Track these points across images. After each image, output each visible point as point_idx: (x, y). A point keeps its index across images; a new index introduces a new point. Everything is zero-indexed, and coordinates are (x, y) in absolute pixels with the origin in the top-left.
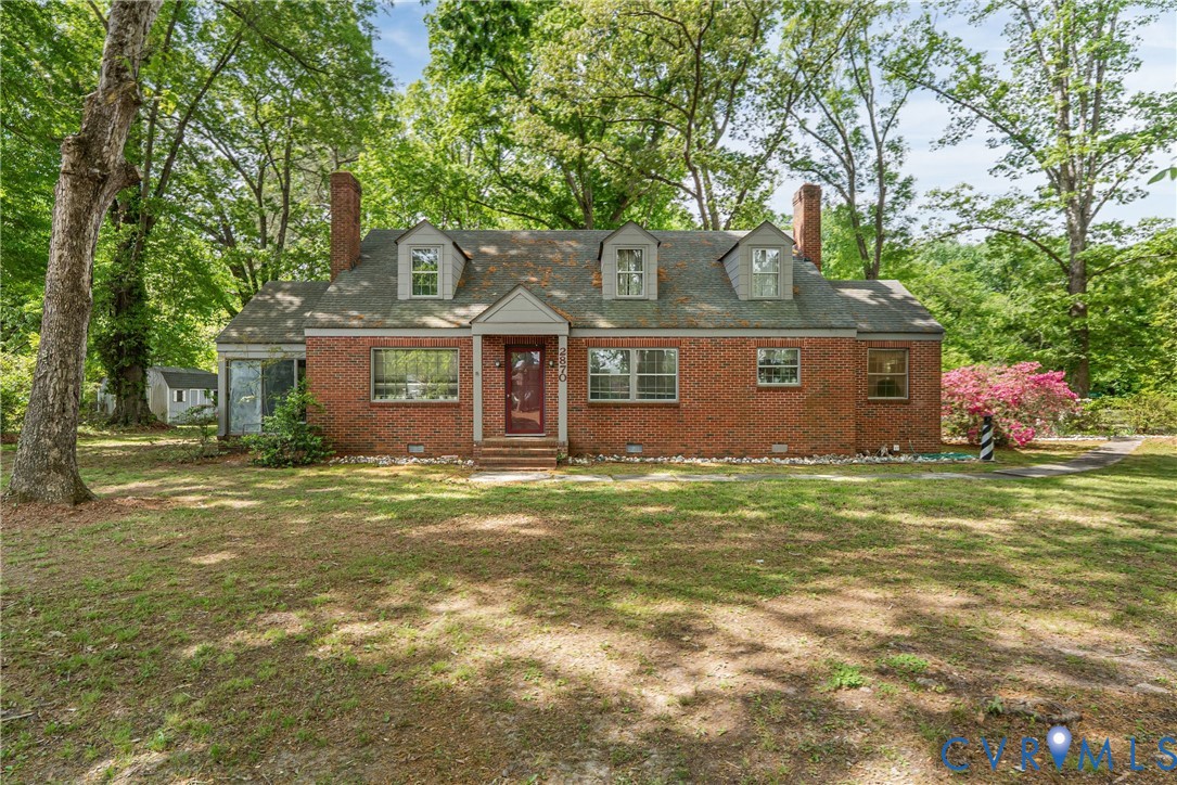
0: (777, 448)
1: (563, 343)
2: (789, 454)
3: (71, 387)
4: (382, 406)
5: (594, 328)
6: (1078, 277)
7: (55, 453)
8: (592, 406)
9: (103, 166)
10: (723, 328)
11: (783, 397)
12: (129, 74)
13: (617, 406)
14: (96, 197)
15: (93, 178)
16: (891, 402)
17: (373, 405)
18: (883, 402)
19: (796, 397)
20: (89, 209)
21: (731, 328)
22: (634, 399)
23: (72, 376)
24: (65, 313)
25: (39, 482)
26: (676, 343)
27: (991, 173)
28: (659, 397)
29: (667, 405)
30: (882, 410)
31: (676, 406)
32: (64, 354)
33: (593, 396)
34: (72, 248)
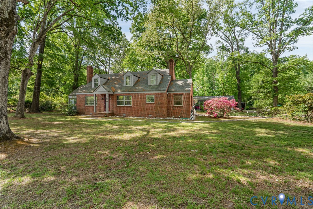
0: (150, 116)
1: (107, 95)
2: (153, 117)
3: (22, 103)
4: (86, 106)
5: (117, 92)
6: (274, 73)
7: (19, 111)
8: (117, 107)
9: (27, 73)
10: (139, 91)
11: (151, 105)
12: (31, 60)
13: (121, 107)
14: (26, 77)
15: (25, 75)
16: (178, 106)
17: (85, 106)
18: (177, 107)
19: (154, 105)
20: (25, 79)
21: (141, 91)
22: (124, 105)
23: (22, 101)
24: (21, 93)
25: (17, 115)
26: (131, 94)
27: (254, 46)
28: (128, 105)
29: (130, 107)
30: (176, 108)
31: (131, 107)
32: (21, 98)
33: (118, 105)
34: (23, 85)
